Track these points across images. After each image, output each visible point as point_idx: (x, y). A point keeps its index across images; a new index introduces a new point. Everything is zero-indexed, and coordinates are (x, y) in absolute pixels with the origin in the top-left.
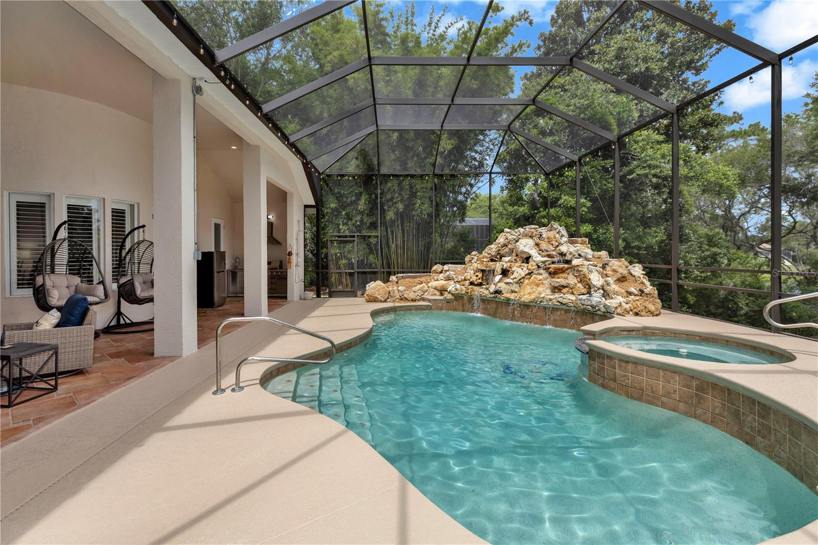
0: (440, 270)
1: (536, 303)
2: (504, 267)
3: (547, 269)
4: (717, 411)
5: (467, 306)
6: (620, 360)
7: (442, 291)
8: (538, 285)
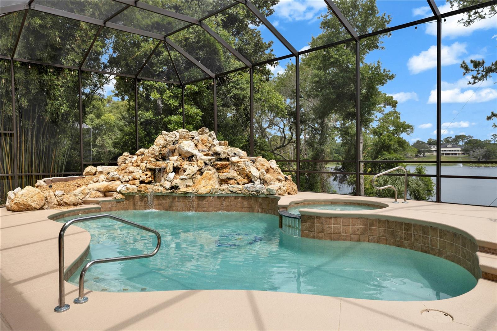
0: (93, 172)
1: (212, 193)
2: (175, 165)
3: (214, 166)
4: (381, 234)
5: (139, 203)
6: (326, 218)
7: (106, 192)
8: (210, 179)
